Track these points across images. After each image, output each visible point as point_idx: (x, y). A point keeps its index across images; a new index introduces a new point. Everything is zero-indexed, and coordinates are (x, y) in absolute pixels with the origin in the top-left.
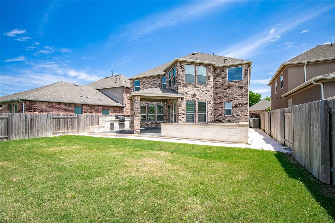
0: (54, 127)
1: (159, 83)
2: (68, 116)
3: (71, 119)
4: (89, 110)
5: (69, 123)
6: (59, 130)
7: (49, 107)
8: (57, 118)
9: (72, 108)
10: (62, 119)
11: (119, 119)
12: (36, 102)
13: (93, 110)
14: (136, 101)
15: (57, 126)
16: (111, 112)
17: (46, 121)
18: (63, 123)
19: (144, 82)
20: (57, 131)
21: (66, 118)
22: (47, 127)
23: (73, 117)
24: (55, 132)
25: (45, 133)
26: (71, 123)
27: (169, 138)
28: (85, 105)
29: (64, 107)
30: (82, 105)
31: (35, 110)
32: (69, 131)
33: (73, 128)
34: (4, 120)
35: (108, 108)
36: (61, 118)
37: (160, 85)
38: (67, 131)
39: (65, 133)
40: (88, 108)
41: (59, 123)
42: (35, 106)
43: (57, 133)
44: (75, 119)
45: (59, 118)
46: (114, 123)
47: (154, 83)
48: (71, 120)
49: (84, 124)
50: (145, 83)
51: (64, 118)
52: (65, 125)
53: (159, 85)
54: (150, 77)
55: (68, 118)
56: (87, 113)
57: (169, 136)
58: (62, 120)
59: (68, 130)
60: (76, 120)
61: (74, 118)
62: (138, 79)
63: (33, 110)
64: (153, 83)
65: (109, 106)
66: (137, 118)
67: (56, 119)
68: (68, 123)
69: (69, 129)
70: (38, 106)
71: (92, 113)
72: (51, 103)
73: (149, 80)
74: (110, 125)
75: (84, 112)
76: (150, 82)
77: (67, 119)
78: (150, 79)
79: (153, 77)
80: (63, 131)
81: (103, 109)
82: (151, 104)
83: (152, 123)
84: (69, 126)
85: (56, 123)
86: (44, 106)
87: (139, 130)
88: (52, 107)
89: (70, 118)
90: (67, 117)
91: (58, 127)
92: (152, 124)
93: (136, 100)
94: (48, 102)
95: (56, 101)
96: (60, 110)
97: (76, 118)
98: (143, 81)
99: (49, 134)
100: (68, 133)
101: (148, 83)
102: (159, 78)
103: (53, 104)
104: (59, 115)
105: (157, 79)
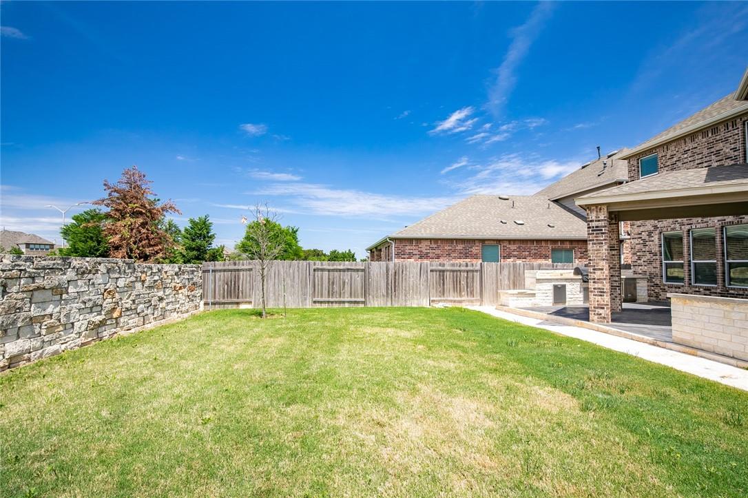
0: (433, 288)
1: (733, 146)
2: (460, 266)
3: (467, 272)
4: (515, 253)
5: (462, 282)
6: (443, 294)
7: (432, 249)
8: (440, 271)
9: (476, 249)
10: (448, 273)
11: (582, 274)
12: (410, 240)
13: (527, 253)
14: (591, 221)
15: (440, 286)
16: (579, 255)
17: (419, 277)
18: (451, 280)
19: (672, 157)
20: (440, 297)
21: (456, 271)
22: (420, 288)
23: (471, 268)
24: (435, 299)
25: (417, 299)
26: (467, 282)
27: (699, 353)
28: (506, 240)
29: (460, 247)
30: (499, 241)
31: (410, 256)
32: (463, 298)
33: (472, 294)
34: (360, 273)
35: (568, 246)
36: (447, 271)
37: (736, 153)
38: (459, 299)
39: (455, 301)
40: (513, 247)
41: (443, 280)
42: (409, 247)
43: (439, 301)
44: (475, 273)
45: (443, 271)
46: (564, 286)
47: (709, 151)
48: (467, 275)
49: (494, 285)
50: (675, 159)
51: (453, 271)
52: (454, 284)
53: (732, 154)
55: (460, 271)
56: (512, 260)
57: (703, 346)
58: (450, 275)
59: (461, 296)
60: (477, 275)
61: (473, 271)
63: (406, 256)
64: (706, 151)
65: (571, 241)
66: (598, 273)
67: (438, 273)
68: (460, 282)
69: (463, 293)
70: (415, 248)
71: (524, 260)
72: (436, 240)
73: (690, 145)
74: (552, 291)
75: (504, 257)
76: (695, 150)
77: (459, 273)
78: (693, 140)
80: (452, 298)
81: (553, 250)
82: (702, 225)
83: (707, 292)
84: (464, 287)
85: (438, 279)
86: (424, 247)
87: (606, 312)
88: (438, 247)
89: (464, 271)
90: (458, 268)
91: (441, 289)
93: (594, 218)
94: (431, 240)
95: (444, 236)
96: (453, 255)
97: (477, 271)
98: (669, 153)
99: (425, 300)
100: (460, 302)
101: (686, 156)
102: (730, 128)
103: (439, 242)
104: (444, 265)
105: (722, 133)
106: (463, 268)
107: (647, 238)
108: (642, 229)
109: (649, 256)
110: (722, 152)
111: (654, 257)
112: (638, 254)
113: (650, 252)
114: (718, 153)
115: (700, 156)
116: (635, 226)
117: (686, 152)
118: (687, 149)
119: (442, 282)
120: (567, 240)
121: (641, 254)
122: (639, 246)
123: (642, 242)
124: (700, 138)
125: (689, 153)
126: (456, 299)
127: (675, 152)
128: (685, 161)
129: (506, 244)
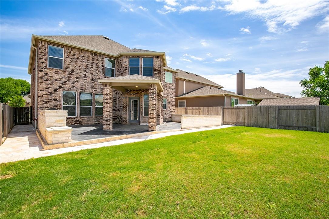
1: (102, 64)
19: (74, 55)
37: (103, 67)
50: (75, 57)
53: (101, 67)
54: (86, 51)
62: (60, 45)
64: (91, 61)
73: (83, 54)
76: (86, 58)
78: (86, 53)
79: (91, 52)
83: (89, 119)
92: (88, 121)
98: (72, 53)
101: (81, 58)
102: (101, 57)
105: (98, 58)
107: (53, 92)
108: (49, 86)
109: (54, 102)
110: (98, 64)
111: (59, 103)
112: (45, 100)
113: (55, 100)
114: (96, 64)
115: (88, 62)
116: (43, 84)
117: (82, 56)
118: (82, 55)
121: (48, 100)
122: (46, 96)
123: (49, 94)
124: (89, 54)
125: (83, 58)
127: (75, 54)
128: (81, 60)
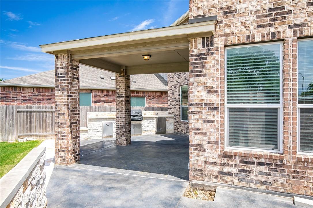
0: (20, 126)
2: (46, 108)
4: (103, 99)
5: (47, 121)
6: (30, 131)
7: (35, 95)
8: (27, 112)
10: (35, 114)
12: (14, 88)
13: (112, 99)
15: (27, 124)
16: (149, 101)
18: (38, 119)
20: (27, 132)
21: (43, 112)
24: (21, 134)
25: (2, 136)
28: (96, 90)
30: (91, 90)
31: (14, 100)
32: (48, 133)
35: (141, 95)
36: (34, 112)
38: (44, 133)
40: (102, 95)
41: (30, 119)
42: (13, 93)
43: (25, 136)
45: (30, 112)
46: (112, 124)
48: (52, 115)
51: (40, 112)
52: (40, 123)
55: (46, 112)
56: (101, 104)
58: (36, 115)
59: (46, 131)
63: (10, 100)
65: (144, 92)
67: (25, 114)
68: (46, 121)
69: (48, 129)
70: (18, 94)
72: (38, 88)
75: (95, 102)
77: (44, 114)
80: (38, 133)
84: (49, 125)
85: (25, 119)
86: (27, 93)
88: (40, 94)
89: (49, 112)
90: (44, 110)
91: (28, 127)
94: (33, 88)
99: (10, 136)
103: (41, 90)
104: (31, 108)
106: (47, 110)
107: (174, 90)
109: (174, 102)
111: (177, 103)
113: (175, 99)
119: (29, 121)
120: (141, 91)
126: (41, 134)
129: (97, 92)
